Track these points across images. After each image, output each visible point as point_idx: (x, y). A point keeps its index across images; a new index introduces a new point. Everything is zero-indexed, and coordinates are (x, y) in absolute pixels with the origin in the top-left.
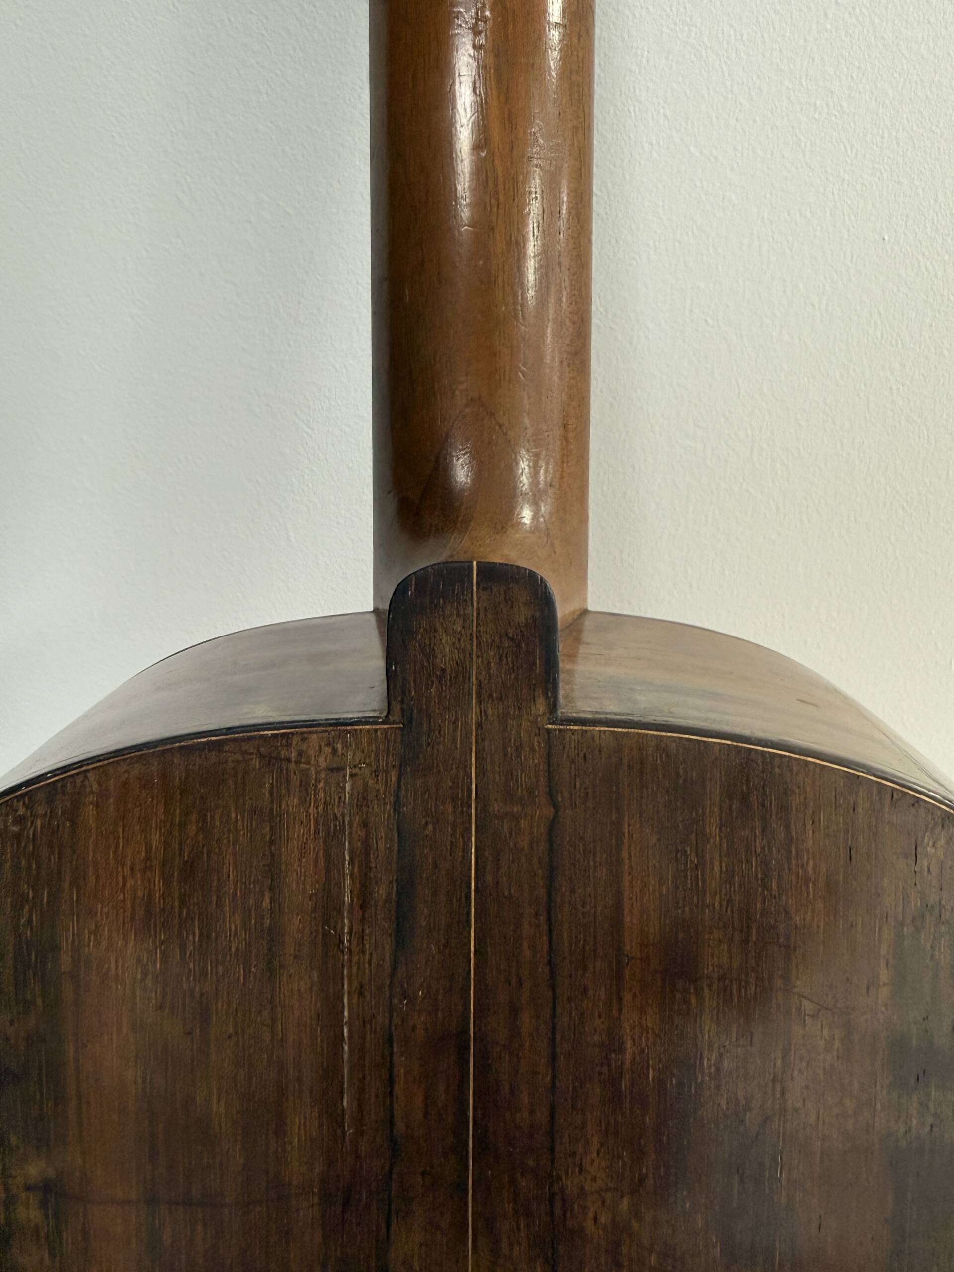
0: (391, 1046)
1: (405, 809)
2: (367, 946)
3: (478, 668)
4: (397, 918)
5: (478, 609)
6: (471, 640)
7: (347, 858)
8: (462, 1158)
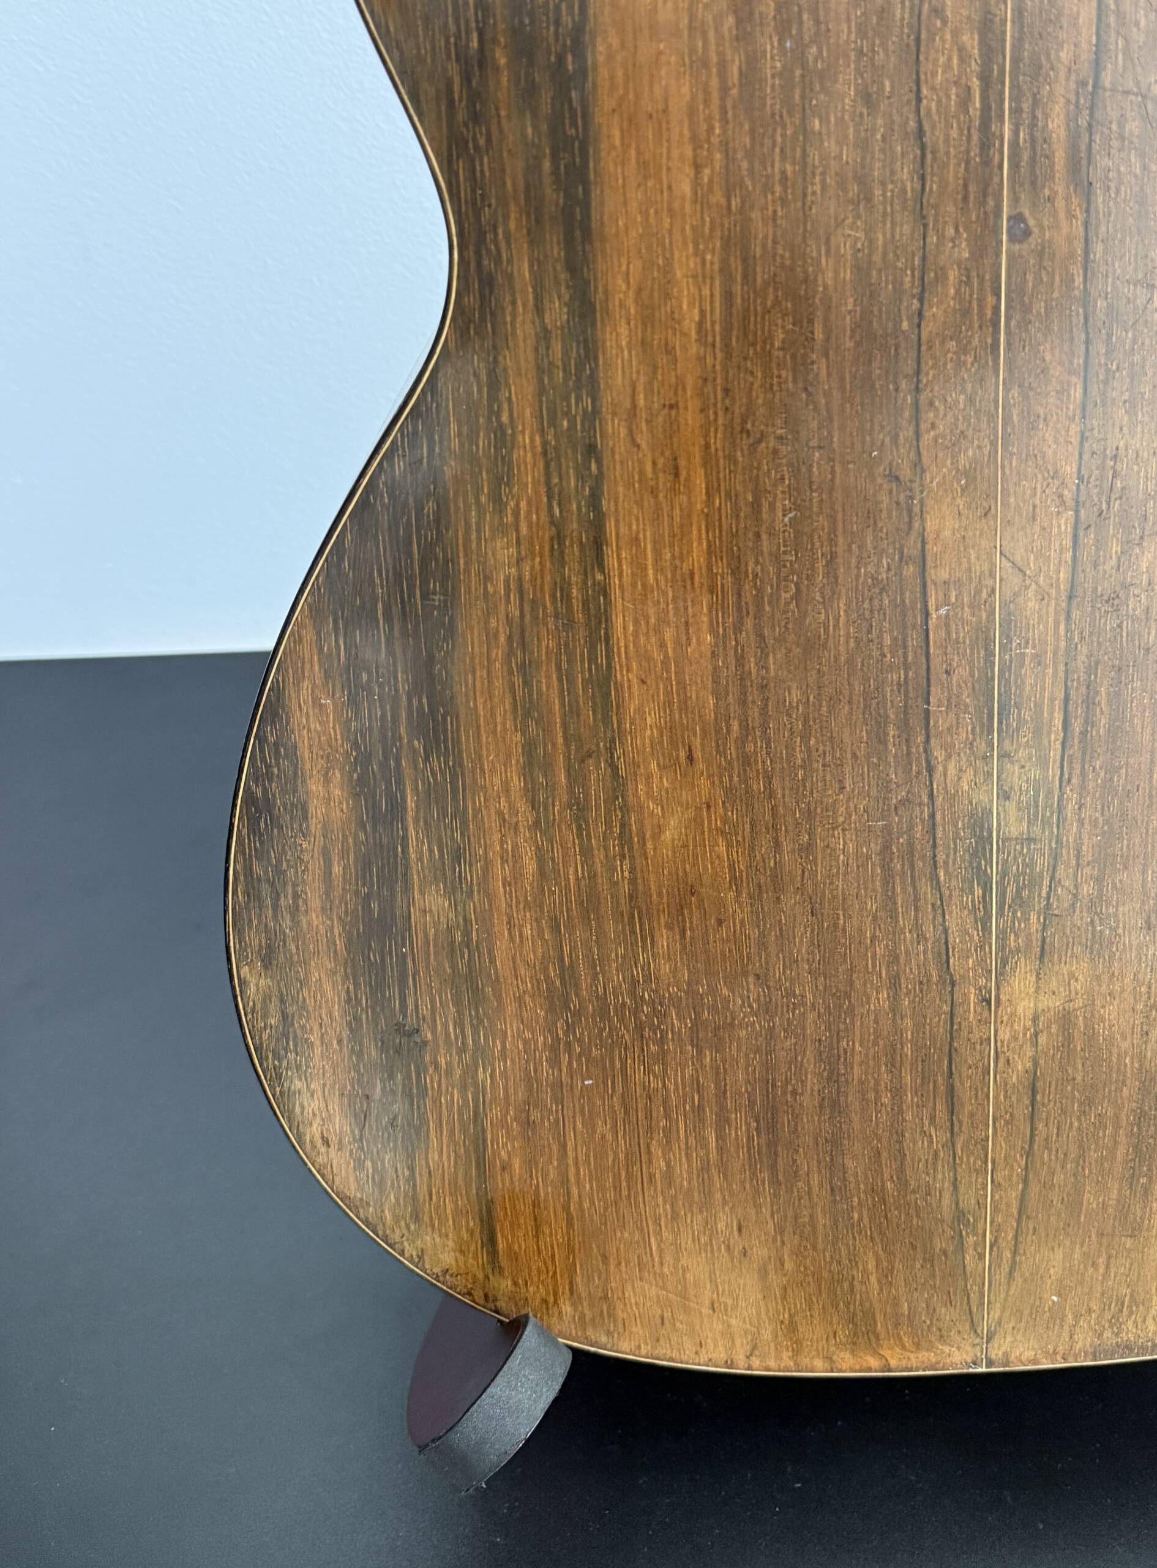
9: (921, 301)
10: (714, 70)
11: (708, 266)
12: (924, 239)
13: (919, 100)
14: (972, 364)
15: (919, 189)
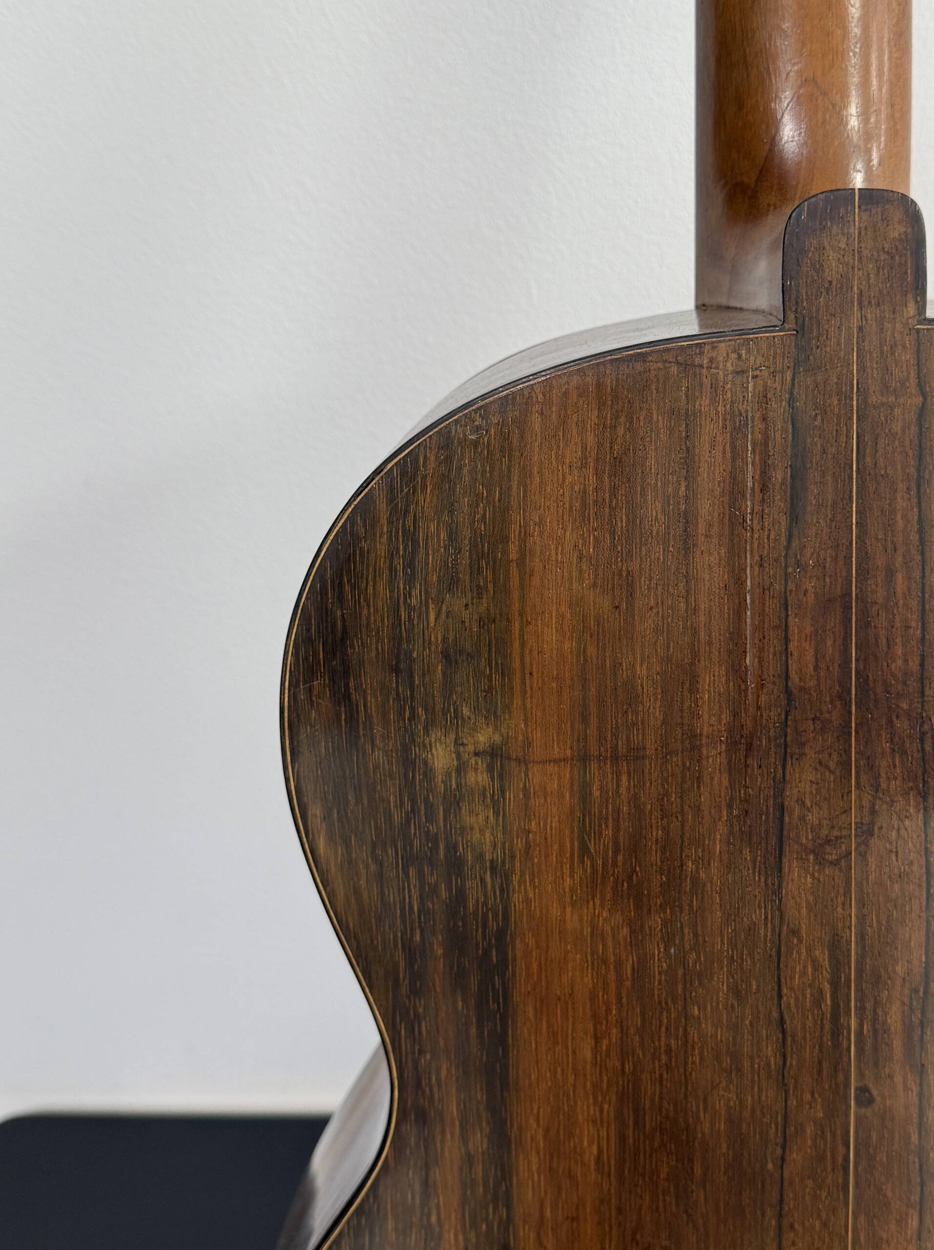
0: (787, 610)
1: (798, 404)
2: (766, 524)
3: (859, 279)
4: (792, 499)
5: (860, 228)
6: (854, 255)
7: (750, 448)
8: (847, 705)
9: (784, 1148)
10: (612, 967)
11: (605, 1113)
12: (786, 1101)
13: (780, 997)
14: (826, 1197)
15: (781, 1063)
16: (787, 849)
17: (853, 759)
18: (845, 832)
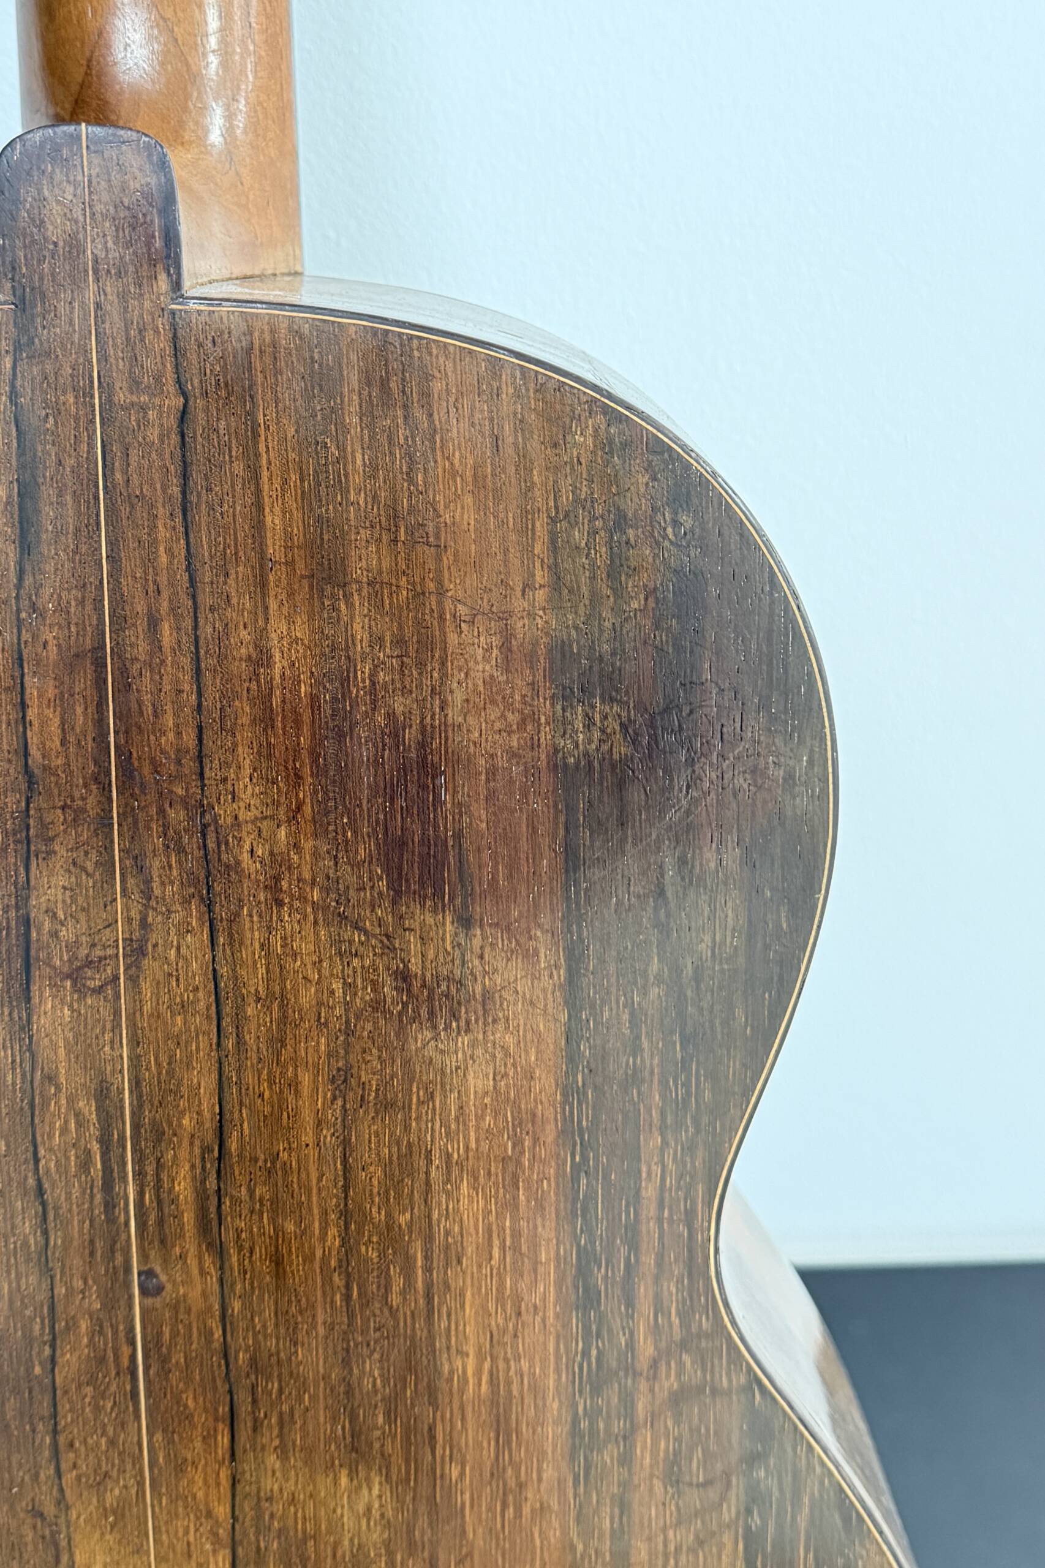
0: (22, 667)
1: (22, 400)
3: (93, 241)
4: (21, 523)
5: (90, 176)
6: (84, 209)
8: (106, 789)
9: (53, 1347)
12: (52, 1289)
13: (37, 1161)
14: (112, 1409)
15: (43, 1242)
16: (36, 973)
17: (117, 858)
18: (110, 952)
